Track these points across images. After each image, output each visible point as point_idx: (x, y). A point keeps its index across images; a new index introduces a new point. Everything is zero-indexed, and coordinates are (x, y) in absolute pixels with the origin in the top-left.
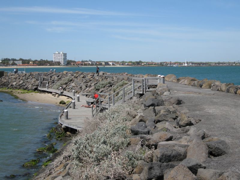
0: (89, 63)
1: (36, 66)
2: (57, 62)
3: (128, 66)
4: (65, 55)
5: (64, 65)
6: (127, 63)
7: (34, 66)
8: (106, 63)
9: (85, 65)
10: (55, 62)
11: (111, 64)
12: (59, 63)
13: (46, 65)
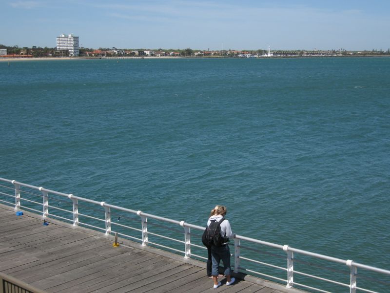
0: (115, 53)
1: (31, 57)
2: (64, 51)
3: (174, 57)
4: (76, 39)
5: (74, 56)
6: (172, 53)
7: (28, 57)
8: (141, 52)
9: (109, 55)
10: (61, 51)
11: (149, 54)
12: (66, 53)
13: (47, 56)
